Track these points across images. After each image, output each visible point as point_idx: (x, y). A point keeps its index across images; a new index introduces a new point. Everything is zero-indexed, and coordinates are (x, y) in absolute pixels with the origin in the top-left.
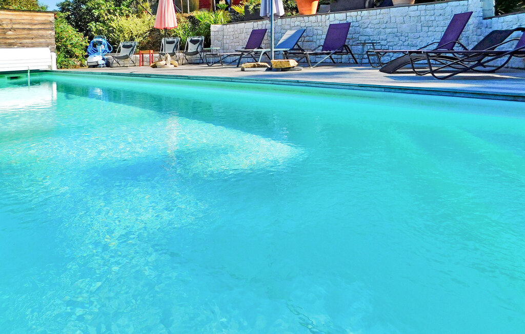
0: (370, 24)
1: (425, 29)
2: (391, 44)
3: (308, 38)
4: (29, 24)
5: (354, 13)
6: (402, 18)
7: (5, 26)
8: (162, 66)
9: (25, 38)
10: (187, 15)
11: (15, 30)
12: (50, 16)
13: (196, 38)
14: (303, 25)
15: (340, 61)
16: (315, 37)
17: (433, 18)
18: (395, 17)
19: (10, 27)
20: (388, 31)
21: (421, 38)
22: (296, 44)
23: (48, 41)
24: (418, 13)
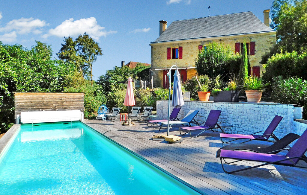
0: (233, 112)
1: (263, 119)
2: (243, 125)
3: (201, 115)
4: (73, 99)
5: (224, 104)
6: (250, 111)
7: (63, 100)
8: (126, 125)
9: (71, 105)
10: (151, 90)
11: (67, 101)
12: (82, 95)
13: (148, 108)
14: (200, 107)
15: (217, 131)
16: (205, 114)
17: (267, 113)
18: (246, 109)
19: (65, 100)
20: (243, 117)
21: (259, 124)
22: (193, 118)
23: (81, 106)
24: (259, 109)
